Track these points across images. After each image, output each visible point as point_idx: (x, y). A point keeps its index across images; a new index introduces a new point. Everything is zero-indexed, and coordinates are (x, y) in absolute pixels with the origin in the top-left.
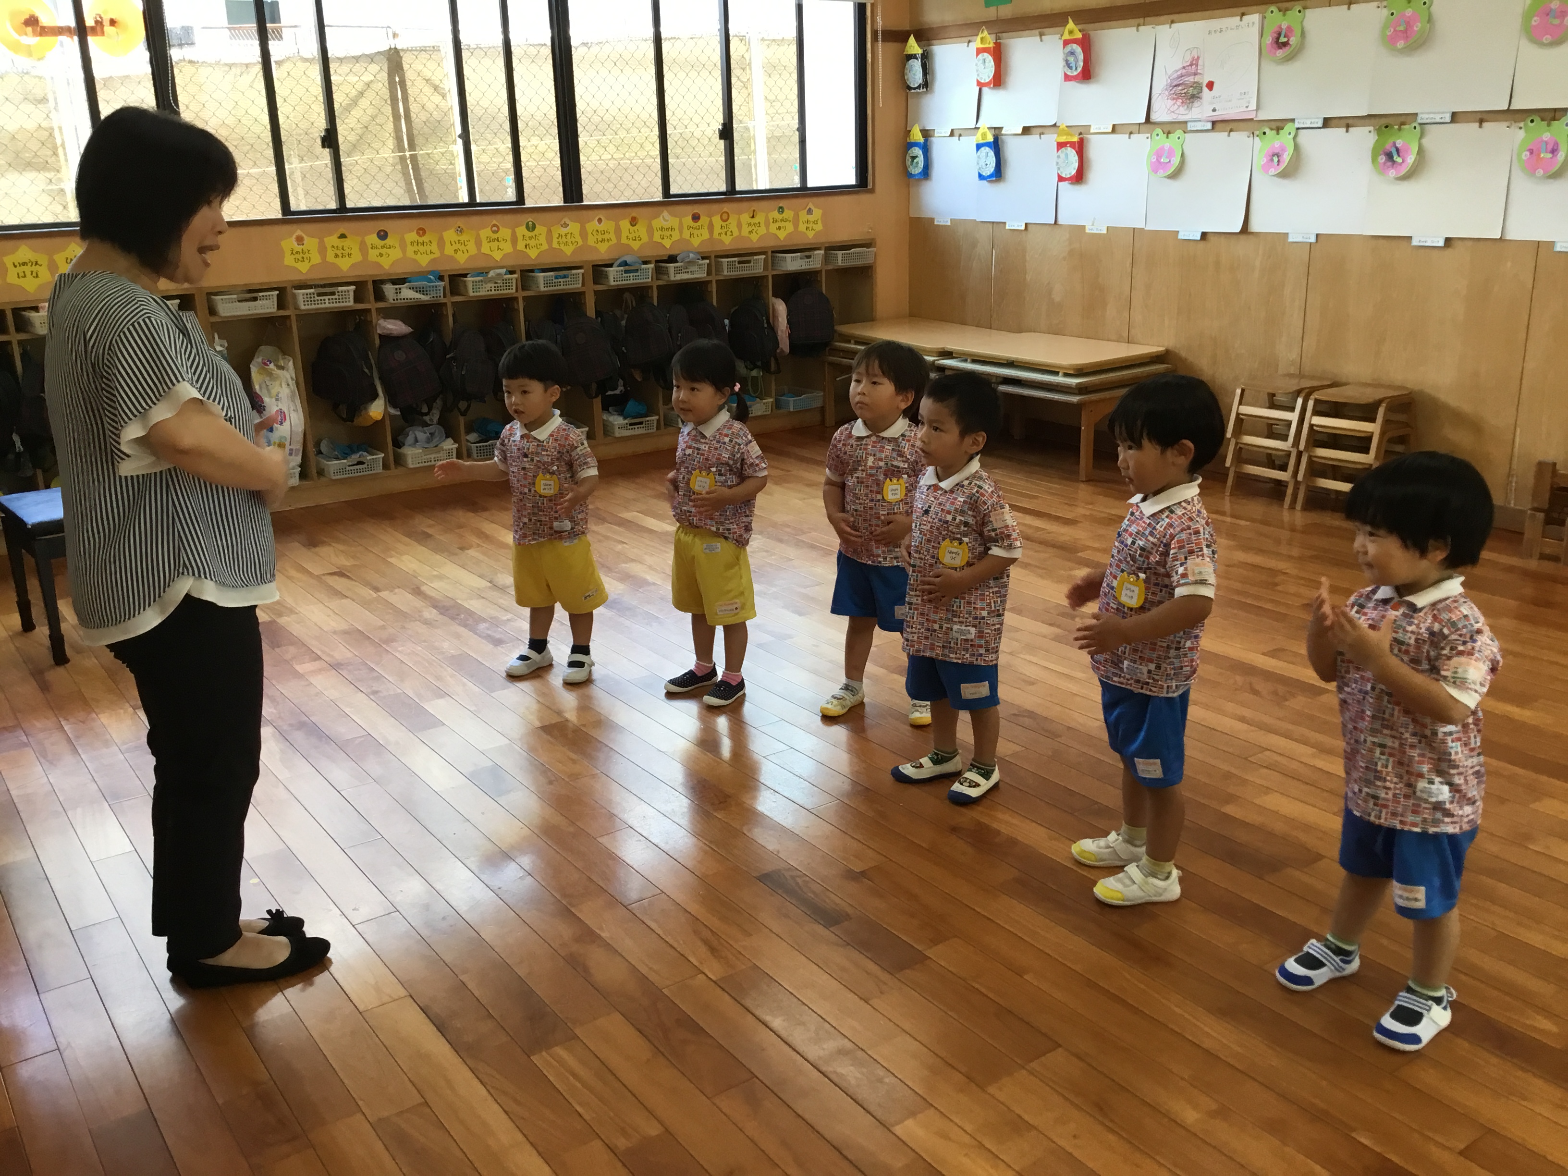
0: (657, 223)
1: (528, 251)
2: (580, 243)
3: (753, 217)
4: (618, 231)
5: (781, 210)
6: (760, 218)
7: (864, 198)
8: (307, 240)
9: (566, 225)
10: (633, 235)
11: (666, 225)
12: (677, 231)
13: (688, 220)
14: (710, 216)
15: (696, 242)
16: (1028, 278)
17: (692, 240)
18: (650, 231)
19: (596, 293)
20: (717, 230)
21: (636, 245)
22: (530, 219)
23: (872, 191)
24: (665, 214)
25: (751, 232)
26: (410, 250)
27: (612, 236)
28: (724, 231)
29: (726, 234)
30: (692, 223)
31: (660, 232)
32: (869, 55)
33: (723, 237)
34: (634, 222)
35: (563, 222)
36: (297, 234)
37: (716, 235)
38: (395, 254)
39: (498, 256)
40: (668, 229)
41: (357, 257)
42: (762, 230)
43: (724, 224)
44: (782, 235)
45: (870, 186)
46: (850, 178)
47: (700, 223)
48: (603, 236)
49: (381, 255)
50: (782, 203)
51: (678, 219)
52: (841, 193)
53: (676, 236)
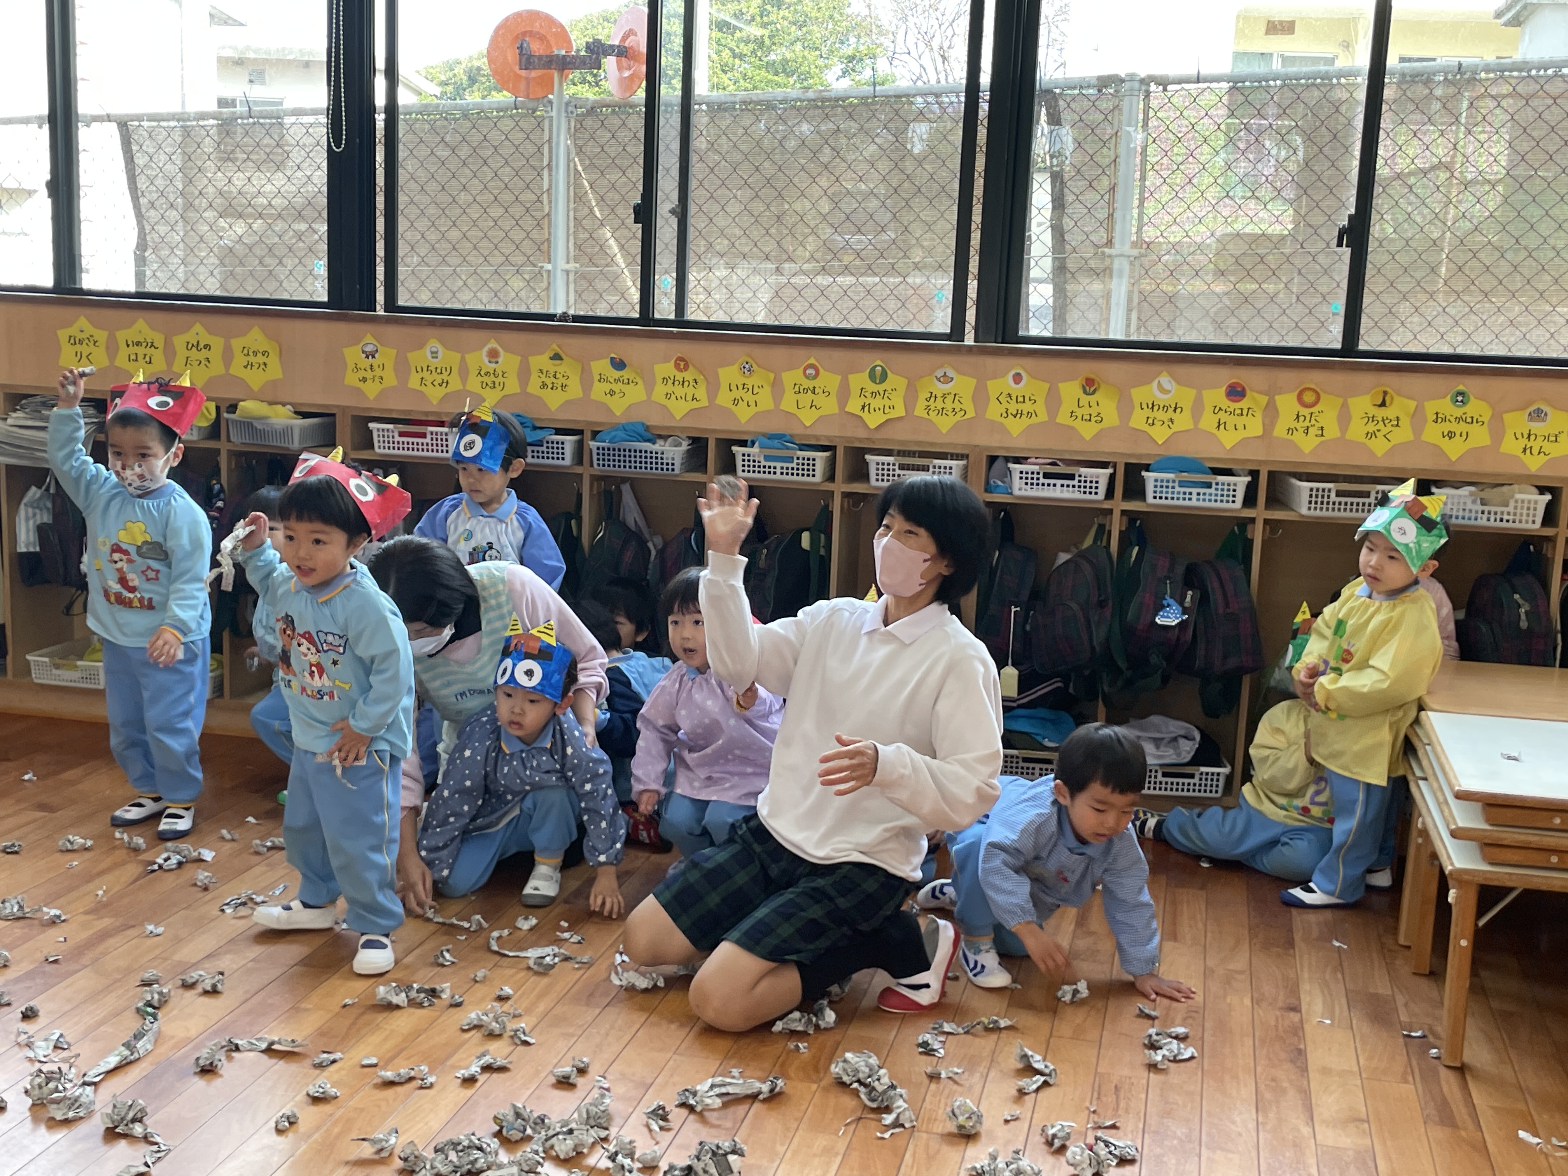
0: (1139, 394)
1: (865, 416)
2: (971, 414)
3: (1383, 404)
4: (1053, 401)
5: (1461, 398)
6: (1400, 407)
8: (503, 356)
9: (946, 379)
10: (1086, 411)
11: (1162, 399)
12: (1187, 413)
13: (1217, 396)
14: (1271, 392)
15: (1229, 439)
17: (1221, 434)
18: (1125, 407)
20: (1285, 420)
21: (1088, 431)
22: (879, 362)
24: (1165, 380)
25: (1371, 435)
26: (660, 391)
27: (1041, 408)
28: (1301, 425)
29: (1307, 431)
30: (1225, 403)
31: (1147, 412)
33: (1298, 437)
34: (1090, 386)
35: (940, 373)
36: (489, 346)
37: (1279, 431)
38: (636, 393)
39: (808, 418)
40: (1166, 408)
41: (575, 390)
42: (1403, 434)
43: (1305, 412)
44: (1454, 450)
47: (1244, 404)
48: (1020, 407)
49: (612, 393)
50: (1462, 384)
51: (1191, 393)
53: (1183, 422)
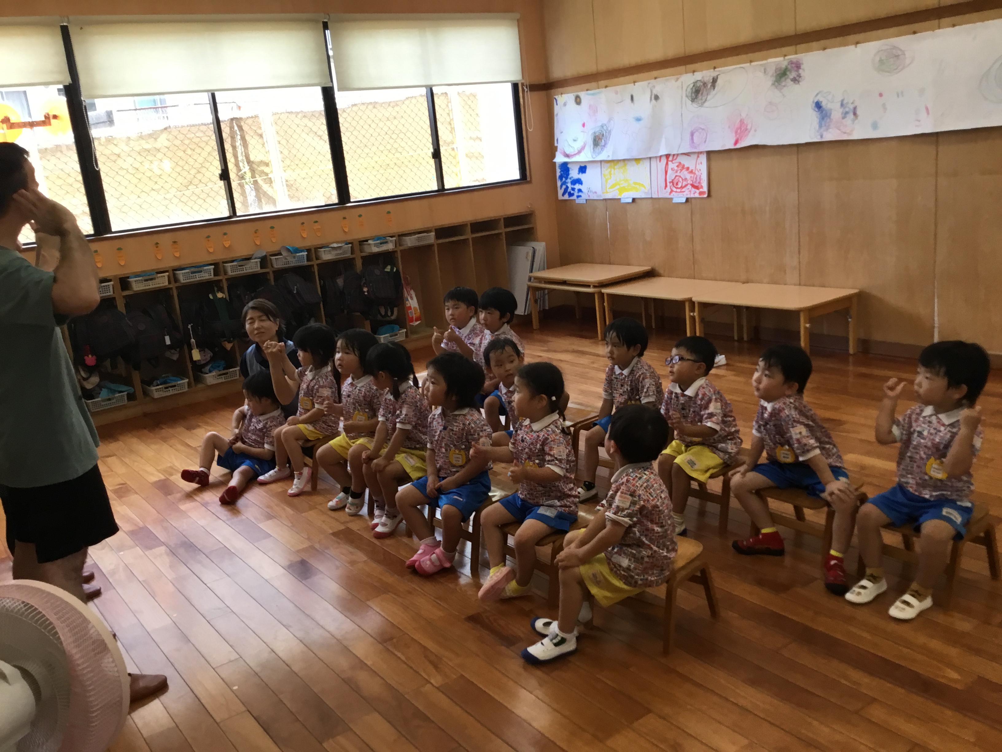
7: (526, 187)
16: (630, 228)
19: (362, 257)
23: (530, 182)
32: (521, 100)
45: (528, 179)
46: (516, 175)
52: (511, 185)
